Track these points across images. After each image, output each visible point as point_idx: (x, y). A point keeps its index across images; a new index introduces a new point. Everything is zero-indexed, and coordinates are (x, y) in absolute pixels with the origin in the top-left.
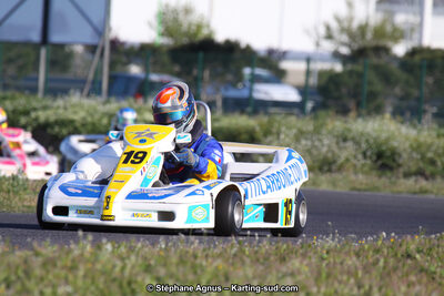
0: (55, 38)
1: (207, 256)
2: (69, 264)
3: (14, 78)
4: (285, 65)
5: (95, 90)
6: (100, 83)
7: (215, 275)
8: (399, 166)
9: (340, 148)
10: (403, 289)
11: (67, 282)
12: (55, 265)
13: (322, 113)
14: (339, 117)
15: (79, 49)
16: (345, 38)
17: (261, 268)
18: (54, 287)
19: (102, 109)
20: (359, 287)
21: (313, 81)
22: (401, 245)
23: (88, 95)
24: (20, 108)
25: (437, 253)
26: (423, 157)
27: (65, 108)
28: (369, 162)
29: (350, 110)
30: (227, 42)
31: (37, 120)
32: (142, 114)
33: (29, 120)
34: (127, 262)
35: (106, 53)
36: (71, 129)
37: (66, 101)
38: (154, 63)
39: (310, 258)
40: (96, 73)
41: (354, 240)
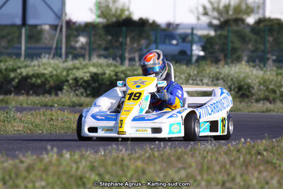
0: (31, 21)
1: (130, 159)
2: (42, 167)
3: (6, 48)
5: (58, 54)
6: (61, 48)
7: (136, 171)
8: (253, 95)
9: (215, 85)
10: (256, 174)
11: (41, 179)
12: (33, 169)
13: (202, 63)
14: (213, 64)
16: (216, 14)
17: (165, 165)
18: (34, 182)
19: (62, 65)
20: (228, 175)
22: (254, 147)
23: (53, 58)
24: (10, 67)
25: (277, 150)
26: (267, 88)
27: (39, 66)
28: (233, 93)
29: (220, 60)
30: (141, 20)
31: (21, 74)
32: (87, 68)
33: (17, 75)
34: (79, 164)
35: (64, 30)
36: (43, 79)
37: (39, 61)
38: (95, 35)
39: (196, 157)
40: (57, 43)
41: (224, 144)
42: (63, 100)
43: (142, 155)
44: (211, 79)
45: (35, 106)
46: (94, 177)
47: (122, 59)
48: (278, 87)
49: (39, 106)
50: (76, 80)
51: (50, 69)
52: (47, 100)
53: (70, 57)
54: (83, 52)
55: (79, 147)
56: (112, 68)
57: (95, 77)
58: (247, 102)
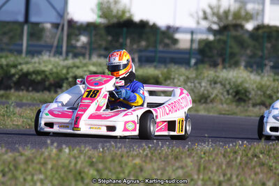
0: (33, 19)
1: (129, 156)
2: (42, 160)
3: (7, 44)
4: (178, 36)
5: (58, 52)
6: (62, 47)
7: (134, 168)
8: (250, 99)
9: (213, 88)
11: (40, 172)
12: (33, 162)
13: (201, 66)
14: (212, 68)
15: (48, 26)
16: (215, 19)
18: (33, 175)
19: (63, 63)
20: (224, 175)
21: (195, 46)
22: (250, 149)
23: (54, 55)
24: (11, 63)
25: (273, 154)
26: (264, 94)
27: (39, 63)
28: (230, 97)
29: (218, 65)
30: (142, 21)
31: (21, 70)
32: (87, 67)
33: (17, 71)
34: (78, 159)
35: (66, 28)
36: (43, 76)
37: (40, 58)
38: (96, 35)
39: (194, 157)
40: (58, 41)
41: (221, 146)
43: (140, 153)
44: (209, 83)
45: (35, 102)
46: (92, 172)
48: (275, 93)
49: (39, 102)
50: (75, 78)
51: (50, 67)
52: (46, 96)
53: (71, 55)
54: (83, 51)
55: (78, 143)
58: (244, 107)
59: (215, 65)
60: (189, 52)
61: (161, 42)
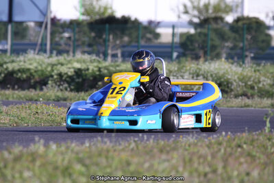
0: (17, 18)
1: (115, 151)
4: (159, 30)
5: (42, 50)
6: (46, 45)
8: (232, 90)
11: (28, 169)
13: (183, 59)
14: (194, 61)
15: (32, 24)
16: (196, 13)
18: (21, 173)
21: (177, 40)
22: (234, 140)
23: (38, 54)
26: (246, 85)
27: (25, 62)
29: (200, 57)
30: (123, 17)
31: (7, 69)
32: (72, 64)
33: (3, 69)
34: (65, 155)
35: (49, 26)
36: (28, 74)
37: (25, 57)
38: (79, 32)
40: (42, 39)
41: (205, 137)
42: (48, 94)
43: (126, 147)
44: (191, 76)
45: (21, 100)
47: (105, 55)
49: (25, 100)
50: (60, 75)
51: (35, 65)
52: (32, 94)
53: (55, 52)
54: (67, 48)
55: (64, 140)
56: (95, 64)
57: (78, 72)
58: (227, 98)
59: (197, 58)
60: (171, 46)
61: (143, 37)
